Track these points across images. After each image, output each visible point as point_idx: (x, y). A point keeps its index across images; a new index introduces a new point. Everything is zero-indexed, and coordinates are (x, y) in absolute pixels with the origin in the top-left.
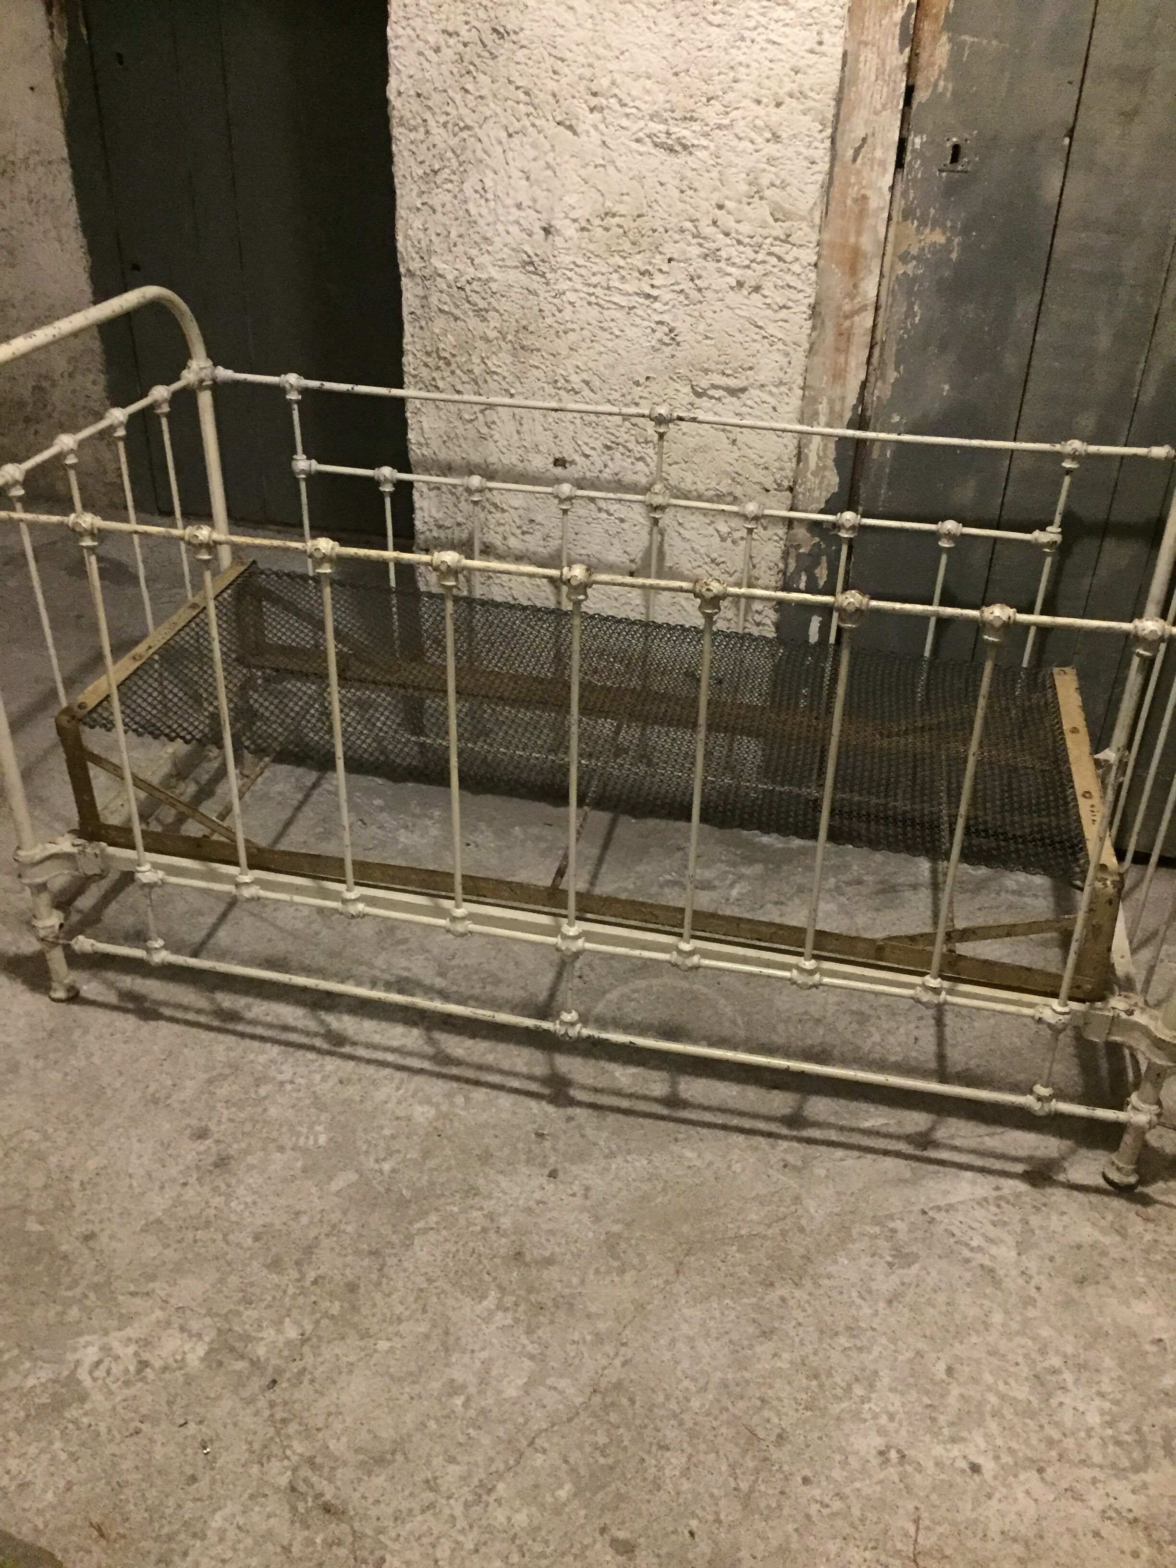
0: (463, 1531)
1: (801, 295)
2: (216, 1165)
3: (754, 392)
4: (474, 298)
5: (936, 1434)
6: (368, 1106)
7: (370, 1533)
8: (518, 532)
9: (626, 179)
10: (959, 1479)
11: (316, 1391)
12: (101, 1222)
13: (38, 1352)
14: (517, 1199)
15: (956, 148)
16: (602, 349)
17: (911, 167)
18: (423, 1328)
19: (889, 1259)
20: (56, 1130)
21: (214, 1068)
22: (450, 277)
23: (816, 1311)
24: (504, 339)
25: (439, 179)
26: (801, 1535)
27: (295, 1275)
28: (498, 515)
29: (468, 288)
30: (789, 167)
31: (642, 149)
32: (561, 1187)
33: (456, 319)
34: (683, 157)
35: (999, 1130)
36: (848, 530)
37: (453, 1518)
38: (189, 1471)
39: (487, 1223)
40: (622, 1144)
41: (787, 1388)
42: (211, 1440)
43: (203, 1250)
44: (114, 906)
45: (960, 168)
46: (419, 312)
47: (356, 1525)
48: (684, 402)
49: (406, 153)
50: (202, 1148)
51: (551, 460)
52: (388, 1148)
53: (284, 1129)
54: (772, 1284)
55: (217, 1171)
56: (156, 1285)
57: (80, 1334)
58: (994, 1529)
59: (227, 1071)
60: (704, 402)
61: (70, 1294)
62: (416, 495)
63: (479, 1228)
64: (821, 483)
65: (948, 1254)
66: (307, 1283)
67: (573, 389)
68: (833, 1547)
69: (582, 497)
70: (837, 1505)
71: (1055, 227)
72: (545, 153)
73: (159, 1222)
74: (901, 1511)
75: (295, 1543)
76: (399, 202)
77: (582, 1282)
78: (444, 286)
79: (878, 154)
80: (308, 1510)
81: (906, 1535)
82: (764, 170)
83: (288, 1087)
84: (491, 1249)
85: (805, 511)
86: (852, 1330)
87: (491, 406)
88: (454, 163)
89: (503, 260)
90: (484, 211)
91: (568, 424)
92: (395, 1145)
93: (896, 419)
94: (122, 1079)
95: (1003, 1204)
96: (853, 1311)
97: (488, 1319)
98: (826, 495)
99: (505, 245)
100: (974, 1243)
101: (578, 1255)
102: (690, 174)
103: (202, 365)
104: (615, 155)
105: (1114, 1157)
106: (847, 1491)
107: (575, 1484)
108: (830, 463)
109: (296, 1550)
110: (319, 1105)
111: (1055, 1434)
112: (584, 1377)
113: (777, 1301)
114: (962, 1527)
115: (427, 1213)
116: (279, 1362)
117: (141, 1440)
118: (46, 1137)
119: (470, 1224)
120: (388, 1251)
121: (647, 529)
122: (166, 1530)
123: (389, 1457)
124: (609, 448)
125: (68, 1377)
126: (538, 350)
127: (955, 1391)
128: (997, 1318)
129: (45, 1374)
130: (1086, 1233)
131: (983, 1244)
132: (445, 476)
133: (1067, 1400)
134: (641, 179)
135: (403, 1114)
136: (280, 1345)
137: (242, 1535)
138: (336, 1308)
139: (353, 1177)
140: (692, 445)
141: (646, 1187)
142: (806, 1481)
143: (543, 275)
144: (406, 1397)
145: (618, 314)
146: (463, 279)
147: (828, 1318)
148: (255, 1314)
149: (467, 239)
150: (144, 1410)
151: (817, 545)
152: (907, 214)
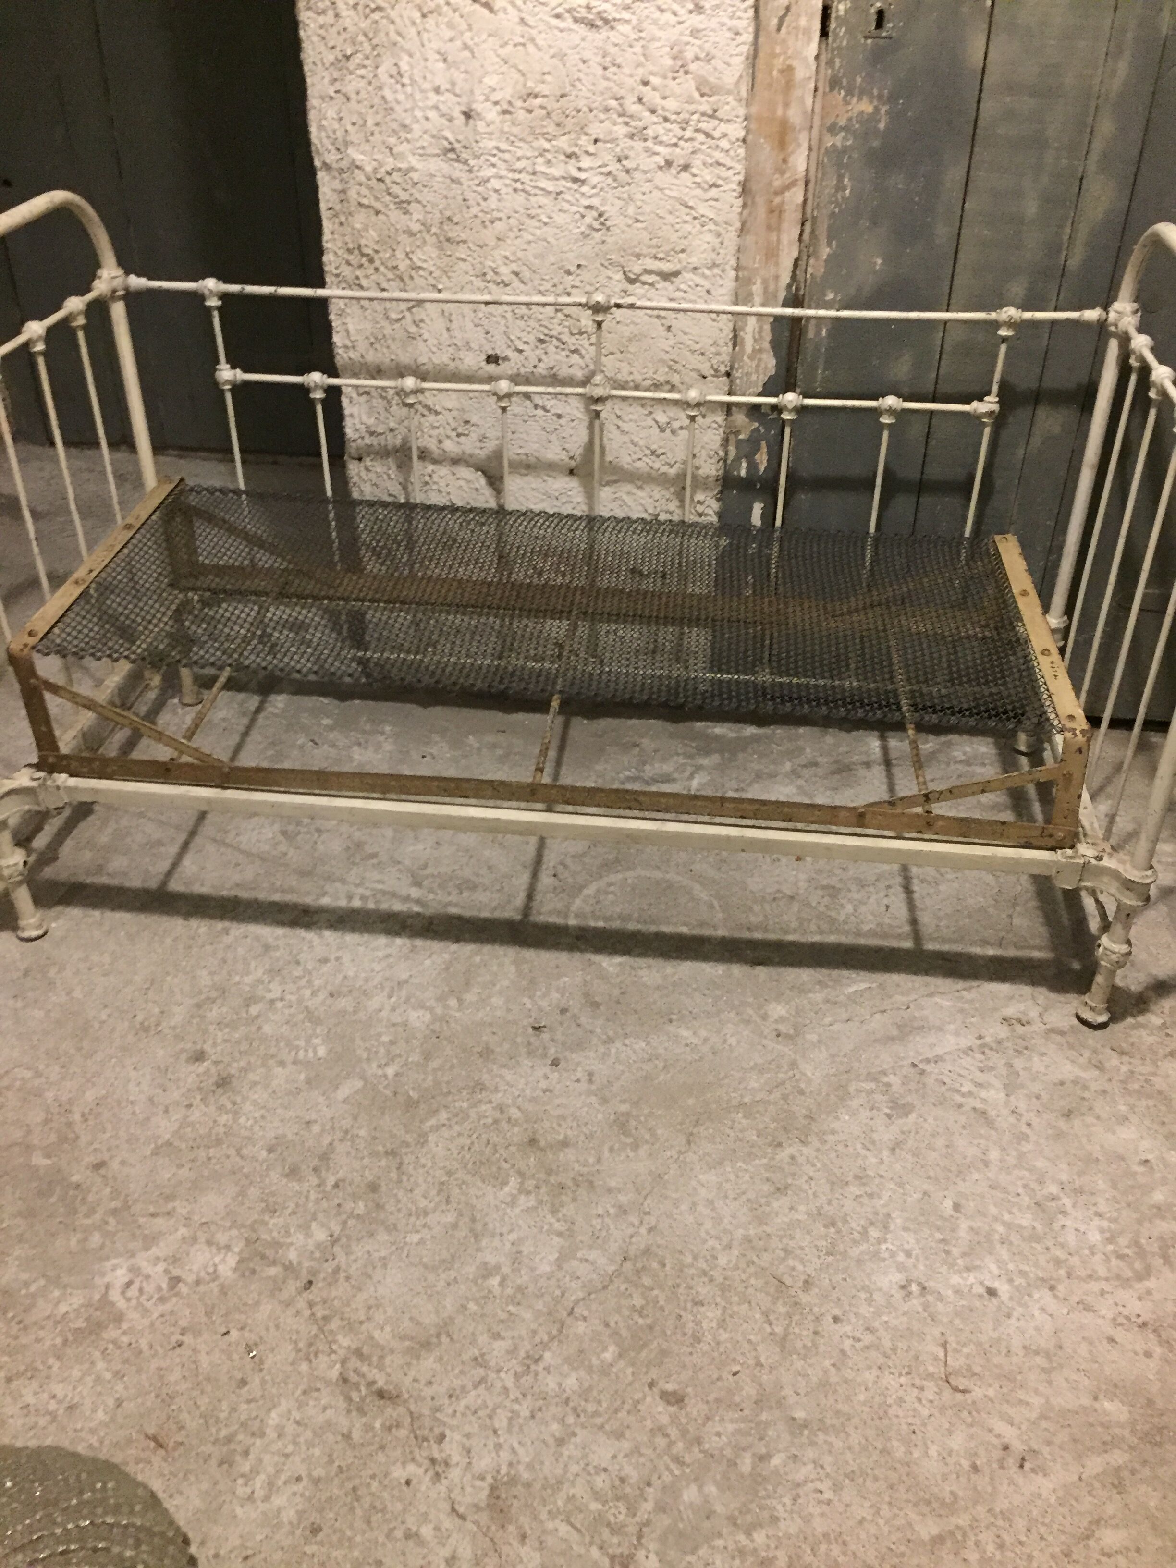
0: (516, 1400)
1: (731, 172)
2: (218, 1086)
3: (687, 275)
4: (396, 189)
5: (952, 1266)
6: (362, 1015)
7: (426, 1412)
8: (454, 434)
9: (547, 57)
10: (977, 1304)
11: (353, 1287)
12: (109, 1150)
13: (65, 1279)
14: (523, 1090)
15: (880, 14)
16: (531, 238)
17: (836, 35)
18: (450, 1218)
19: (888, 1111)
20: (47, 1066)
21: (200, 992)
22: (369, 169)
23: (825, 1165)
24: (428, 231)
25: (351, 65)
26: (838, 1369)
27: (315, 1181)
28: (432, 418)
29: (388, 179)
30: (712, 39)
31: (562, 25)
32: (565, 1074)
33: (377, 213)
34: (605, 33)
35: (975, 984)
36: (790, 411)
37: (506, 1390)
38: (239, 1375)
39: (498, 1115)
40: (619, 1030)
41: (808, 1237)
42: (256, 1344)
43: (217, 1167)
44: (69, 843)
45: (884, 34)
46: (338, 207)
47: (412, 1407)
48: (617, 290)
49: (315, 39)
50: (201, 1070)
51: (484, 357)
52: (388, 1052)
53: (282, 1044)
54: (780, 1145)
55: (220, 1091)
56: (177, 1203)
57: (108, 1258)
58: (1016, 1344)
59: (214, 994)
60: (637, 289)
61: (88, 1221)
62: (345, 402)
63: (490, 1120)
64: (758, 366)
65: (941, 1102)
66: (329, 1188)
67: (503, 282)
68: (869, 1376)
69: (518, 393)
70: (868, 1338)
71: (981, 91)
72: (462, 33)
73: (169, 1144)
74: (928, 1338)
75: (354, 1431)
76: (310, 92)
77: (599, 1160)
78: (363, 178)
79: (803, 22)
80: (363, 1399)
81: (936, 1359)
82: (688, 43)
83: (279, 1005)
84: (504, 1138)
85: (744, 395)
86: (861, 1178)
87: (420, 302)
88: (367, 47)
89: (423, 148)
90: (401, 97)
91: (499, 319)
92: (396, 1050)
93: (830, 296)
94: (108, 1011)
95: (987, 1051)
96: (860, 1162)
97: (513, 1203)
98: (763, 379)
99: (425, 132)
100: (964, 1089)
101: (590, 1137)
102: (613, 50)
103: (114, 274)
104: (534, 32)
105: (1086, 998)
106: (876, 1324)
107: (617, 1345)
108: (767, 345)
109: (356, 1435)
110: (312, 1017)
111: (1060, 1254)
112: (613, 1247)
113: (787, 1160)
114: (987, 1346)
115: (436, 1111)
116: (312, 1263)
117: (185, 1351)
118: (38, 1074)
119: (481, 1117)
120: (404, 1150)
121: (586, 424)
122: (224, 1433)
123: (434, 1340)
124: (542, 341)
125: (99, 1300)
126: (465, 242)
127: (964, 1225)
128: (994, 1155)
129: (77, 1300)
130: (1067, 1070)
131: (974, 1089)
132: (374, 378)
133: (1068, 1222)
134: (561, 56)
135: (399, 1020)
136: (311, 1247)
137: (301, 1429)
138: (361, 1208)
139: (359, 1084)
140: (627, 334)
141: (647, 1067)
142: (836, 1319)
143: (466, 162)
144: (442, 1283)
145: (543, 200)
146: (383, 170)
147: (838, 1172)
148: (280, 1221)
149: (384, 128)
150: (183, 1323)
151: (757, 430)
152: (834, 84)
